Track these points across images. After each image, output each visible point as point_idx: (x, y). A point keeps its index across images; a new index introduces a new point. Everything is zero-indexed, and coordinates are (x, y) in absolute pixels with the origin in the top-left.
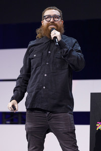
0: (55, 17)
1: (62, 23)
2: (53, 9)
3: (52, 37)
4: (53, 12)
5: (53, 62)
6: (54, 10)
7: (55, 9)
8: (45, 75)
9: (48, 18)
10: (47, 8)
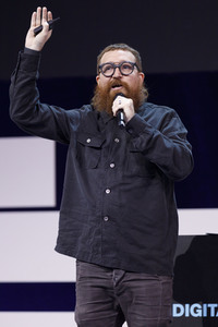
0: (123, 66)
1: (141, 79)
2: (118, 48)
3: (115, 109)
4: (120, 55)
5: (124, 163)
6: (121, 52)
7: (124, 49)
8: (108, 192)
9: (108, 68)
10: (107, 48)
